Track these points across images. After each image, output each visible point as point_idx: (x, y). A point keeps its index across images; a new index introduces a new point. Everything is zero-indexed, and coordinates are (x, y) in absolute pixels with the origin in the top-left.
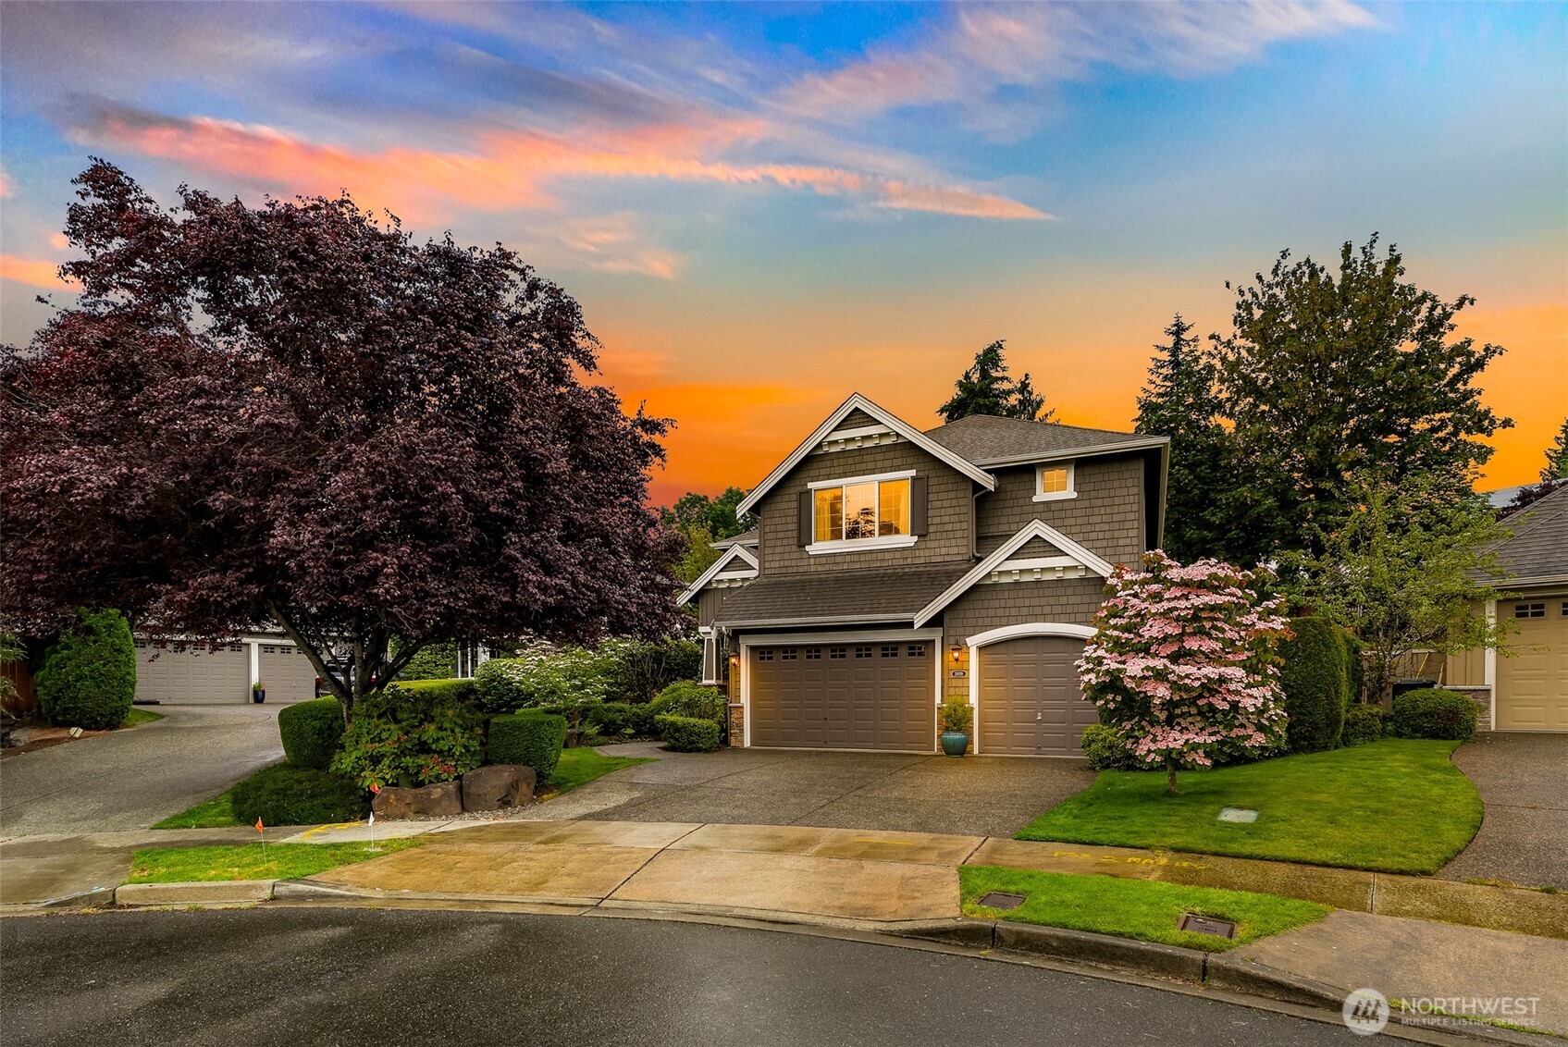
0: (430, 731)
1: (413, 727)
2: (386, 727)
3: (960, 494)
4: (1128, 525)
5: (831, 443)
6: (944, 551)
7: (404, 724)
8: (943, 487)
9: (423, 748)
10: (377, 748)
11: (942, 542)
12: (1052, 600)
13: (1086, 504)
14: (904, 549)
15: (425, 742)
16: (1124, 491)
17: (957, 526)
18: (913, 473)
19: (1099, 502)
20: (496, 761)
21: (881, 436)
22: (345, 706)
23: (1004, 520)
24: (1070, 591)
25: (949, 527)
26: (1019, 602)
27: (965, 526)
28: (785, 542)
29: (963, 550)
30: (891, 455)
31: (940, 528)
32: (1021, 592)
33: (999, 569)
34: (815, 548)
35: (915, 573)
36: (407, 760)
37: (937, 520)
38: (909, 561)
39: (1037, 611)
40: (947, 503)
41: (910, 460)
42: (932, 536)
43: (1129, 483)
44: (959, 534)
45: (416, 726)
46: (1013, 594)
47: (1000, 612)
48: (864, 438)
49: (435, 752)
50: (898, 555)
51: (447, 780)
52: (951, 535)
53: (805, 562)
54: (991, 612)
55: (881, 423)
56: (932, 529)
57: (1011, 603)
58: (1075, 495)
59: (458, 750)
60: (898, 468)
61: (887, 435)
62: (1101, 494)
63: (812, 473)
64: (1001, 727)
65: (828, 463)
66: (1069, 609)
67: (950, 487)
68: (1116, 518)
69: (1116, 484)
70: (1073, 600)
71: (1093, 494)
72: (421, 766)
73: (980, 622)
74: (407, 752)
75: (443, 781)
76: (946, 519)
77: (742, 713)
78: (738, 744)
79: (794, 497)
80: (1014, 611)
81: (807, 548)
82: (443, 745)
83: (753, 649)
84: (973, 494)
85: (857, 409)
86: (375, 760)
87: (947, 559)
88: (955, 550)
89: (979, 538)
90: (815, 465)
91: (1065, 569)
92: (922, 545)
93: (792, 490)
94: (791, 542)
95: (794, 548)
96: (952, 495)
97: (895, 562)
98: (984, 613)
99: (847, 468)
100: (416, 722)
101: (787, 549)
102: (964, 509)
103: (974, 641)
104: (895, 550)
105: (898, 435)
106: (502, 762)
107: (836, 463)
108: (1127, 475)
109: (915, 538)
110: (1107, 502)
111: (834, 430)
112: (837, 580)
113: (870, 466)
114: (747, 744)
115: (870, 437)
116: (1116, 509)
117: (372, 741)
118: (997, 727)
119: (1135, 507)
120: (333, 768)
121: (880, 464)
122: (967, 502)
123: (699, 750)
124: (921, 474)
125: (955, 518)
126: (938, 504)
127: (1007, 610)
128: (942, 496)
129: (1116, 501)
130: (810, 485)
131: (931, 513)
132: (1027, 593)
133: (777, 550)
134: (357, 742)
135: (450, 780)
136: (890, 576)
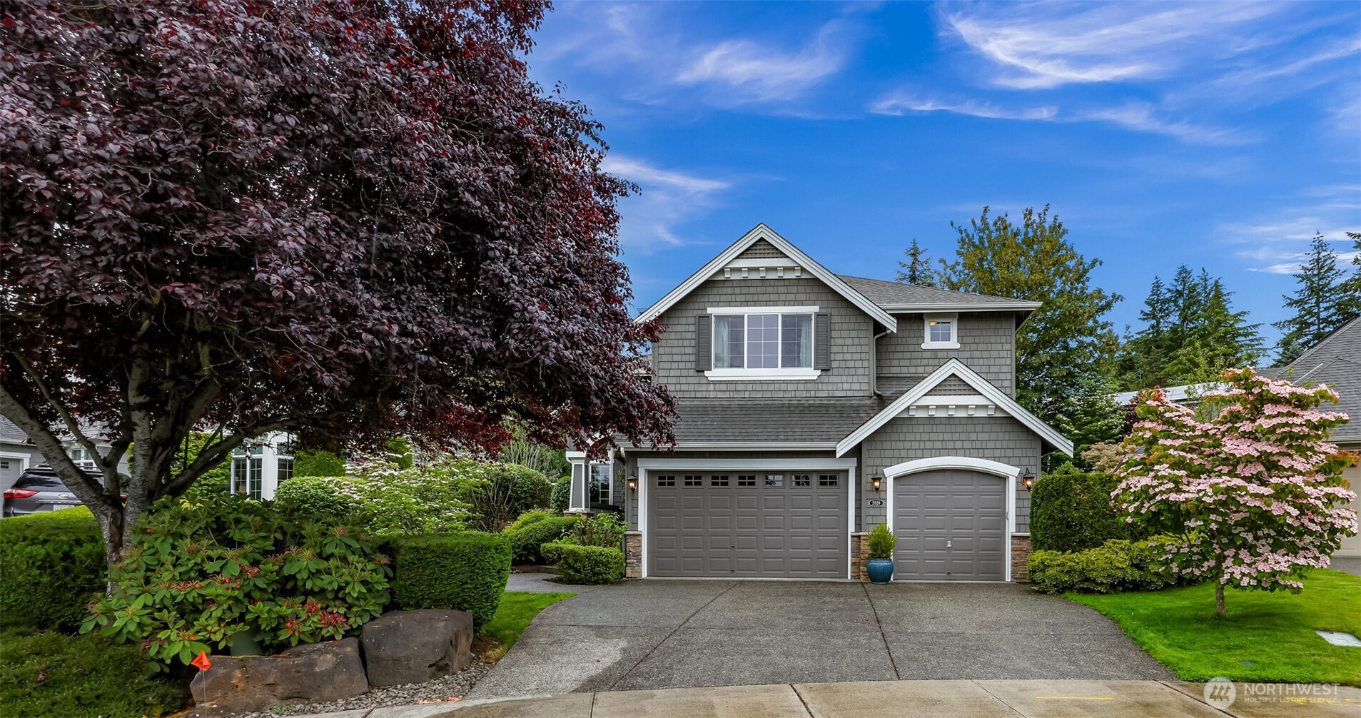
0: (302, 561)
1: (266, 553)
2: (214, 554)
3: (862, 334)
4: (1002, 376)
5: (733, 270)
6: (846, 386)
7: (248, 548)
8: (845, 326)
9: (286, 587)
10: (192, 591)
11: (844, 379)
12: (963, 436)
13: (968, 355)
14: (807, 382)
15: (293, 577)
16: (999, 347)
17: (859, 364)
18: (816, 309)
19: (978, 354)
20: (408, 605)
21: (786, 269)
22: (106, 522)
23: (895, 363)
24: (979, 428)
25: (851, 364)
26: (934, 436)
27: (866, 364)
28: (682, 365)
29: (865, 387)
30: (794, 289)
31: (843, 364)
32: (935, 427)
33: (918, 404)
34: (716, 374)
35: (820, 406)
36: (260, 608)
37: (839, 357)
38: (813, 394)
39: (950, 445)
40: (849, 341)
41: (813, 297)
42: (835, 371)
43: (1003, 339)
44: (861, 371)
45: (270, 553)
46: (928, 428)
47: (916, 445)
48: (768, 269)
49: (311, 593)
50: (801, 387)
51: (332, 638)
52: (852, 371)
53: (704, 388)
54: (907, 445)
55: (787, 257)
56: (835, 364)
57: (925, 437)
58: (958, 346)
59: (356, 590)
60: (801, 303)
61: (792, 269)
62: (981, 347)
63: (712, 298)
64: (915, 554)
65: (730, 291)
66: (978, 445)
67: (852, 326)
68: (993, 369)
69: (993, 339)
70: (982, 436)
71: (973, 347)
72: (283, 619)
73: (896, 453)
74: (256, 595)
75: (323, 639)
76: (848, 356)
77: (640, 541)
78: (636, 575)
79: (692, 320)
80: (929, 445)
81: (706, 373)
82: (326, 582)
83: (651, 473)
84: (874, 335)
85: (762, 239)
86: (189, 612)
87: (850, 394)
88: (857, 386)
89: (879, 378)
90: (715, 291)
91: (978, 407)
92: (825, 379)
93: (690, 313)
94: (688, 365)
95: (692, 372)
96: (854, 334)
97: (798, 394)
98: (900, 445)
99: (749, 298)
100: (269, 545)
101: (684, 373)
102: (865, 349)
103: (891, 472)
104: (798, 382)
105: (803, 270)
106: (418, 606)
107: (737, 290)
108: (1001, 332)
109: (819, 372)
110: (985, 354)
111: (737, 257)
112: (741, 407)
113: (773, 297)
114: (644, 575)
115: (775, 269)
116: (992, 362)
117: (185, 578)
118: (911, 554)
119: (1008, 361)
120: (87, 626)
121: (783, 297)
122: (868, 342)
123: (606, 582)
124: (824, 311)
125: (856, 356)
126: (840, 341)
127: (922, 443)
128: (844, 334)
129: (993, 354)
130: (710, 310)
131: (834, 349)
132: (941, 428)
133: (673, 373)
134: (147, 581)
135: (338, 637)
136: (797, 407)
